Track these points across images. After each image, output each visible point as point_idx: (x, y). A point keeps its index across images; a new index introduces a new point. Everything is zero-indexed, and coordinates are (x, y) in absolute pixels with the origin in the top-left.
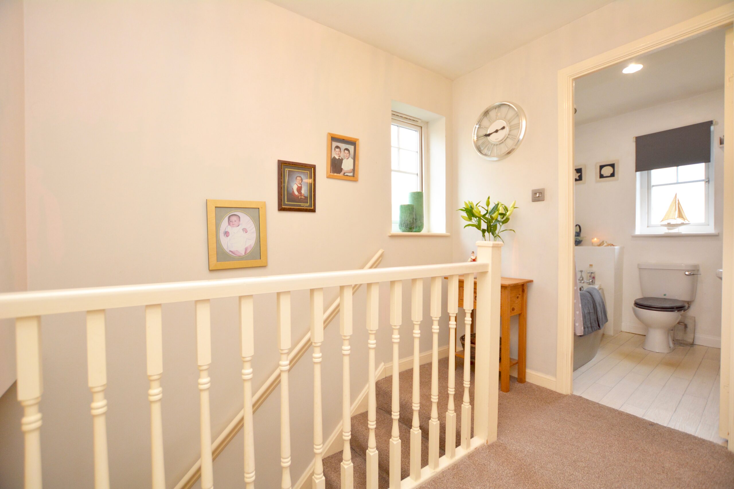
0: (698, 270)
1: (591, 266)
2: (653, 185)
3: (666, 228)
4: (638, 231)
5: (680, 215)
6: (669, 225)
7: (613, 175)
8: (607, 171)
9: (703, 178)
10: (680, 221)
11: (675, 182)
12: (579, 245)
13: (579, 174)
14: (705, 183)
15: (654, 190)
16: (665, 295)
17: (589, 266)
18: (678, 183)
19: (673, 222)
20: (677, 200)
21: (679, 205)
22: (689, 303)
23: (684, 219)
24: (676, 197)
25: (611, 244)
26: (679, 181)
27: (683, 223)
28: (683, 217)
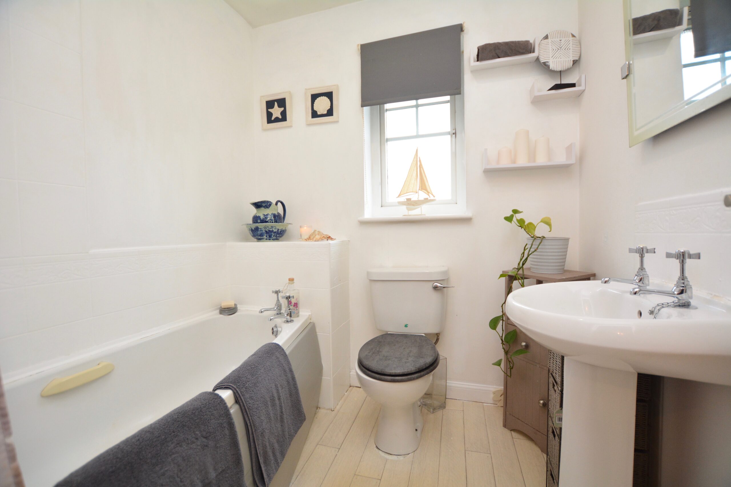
0: (448, 279)
1: (291, 282)
2: (388, 137)
3: (404, 207)
4: (368, 214)
5: (423, 187)
6: (410, 203)
7: (330, 113)
8: (322, 105)
9: (448, 128)
10: (422, 195)
11: (415, 134)
12: (280, 239)
13: (282, 109)
14: (452, 137)
15: (390, 146)
16: (406, 326)
17: (288, 281)
18: (417, 136)
19: (414, 197)
20: (418, 160)
21: (422, 169)
22: (437, 337)
23: (428, 193)
24: (417, 156)
25: (328, 237)
26: (421, 133)
27: (427, 199)
28: (426, 190)
